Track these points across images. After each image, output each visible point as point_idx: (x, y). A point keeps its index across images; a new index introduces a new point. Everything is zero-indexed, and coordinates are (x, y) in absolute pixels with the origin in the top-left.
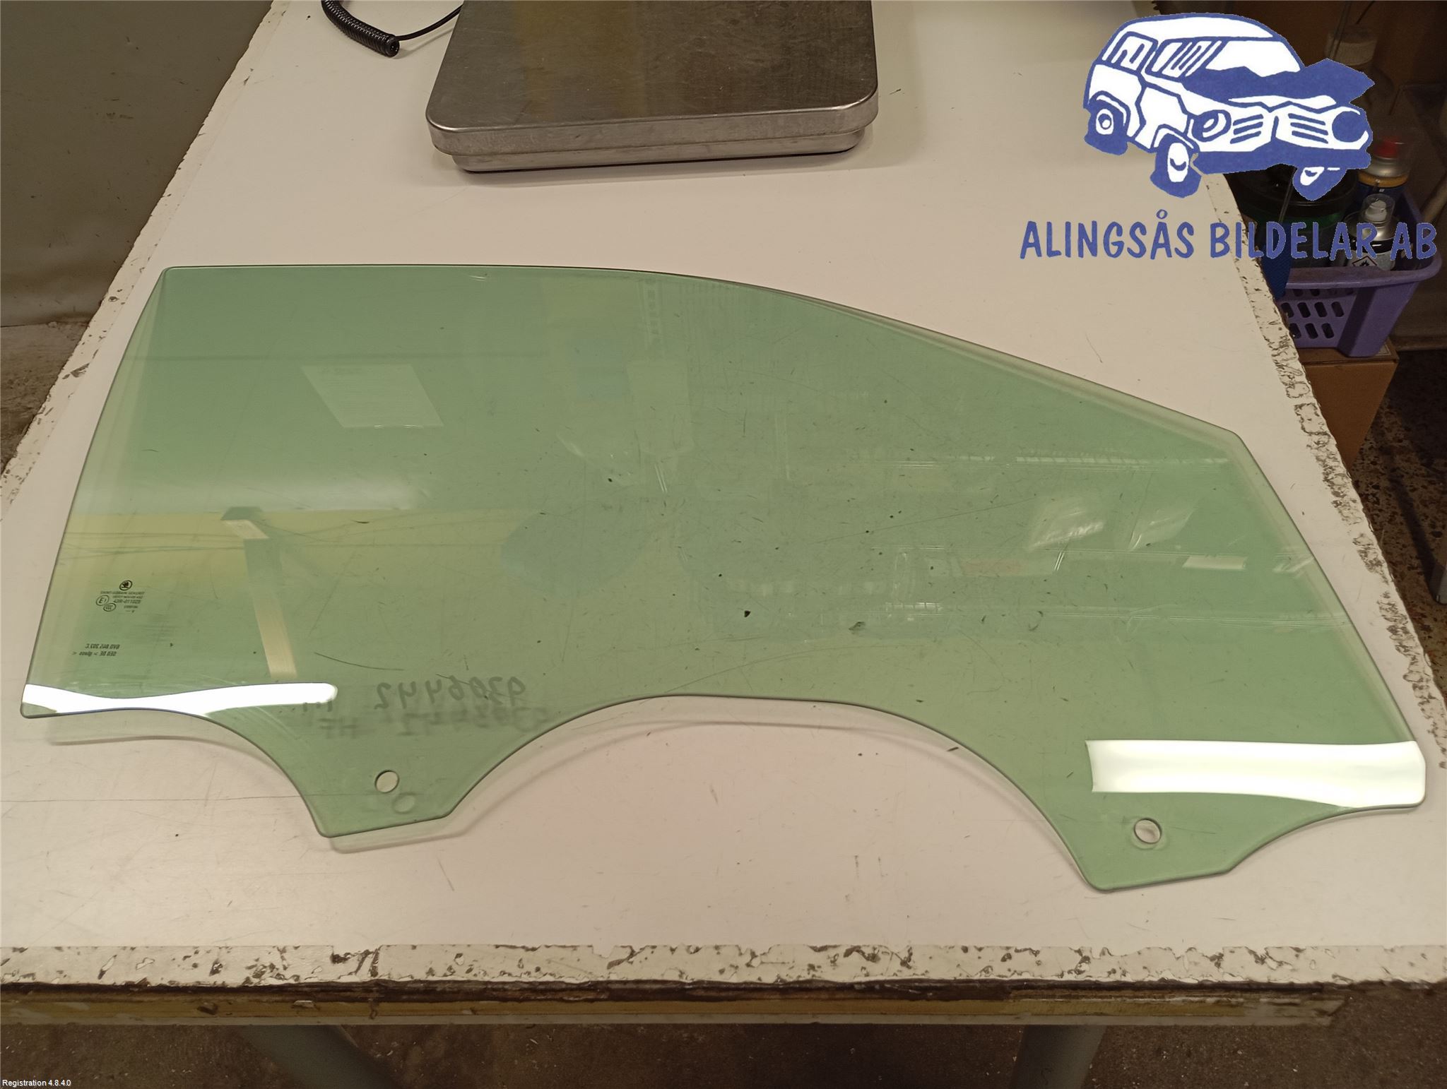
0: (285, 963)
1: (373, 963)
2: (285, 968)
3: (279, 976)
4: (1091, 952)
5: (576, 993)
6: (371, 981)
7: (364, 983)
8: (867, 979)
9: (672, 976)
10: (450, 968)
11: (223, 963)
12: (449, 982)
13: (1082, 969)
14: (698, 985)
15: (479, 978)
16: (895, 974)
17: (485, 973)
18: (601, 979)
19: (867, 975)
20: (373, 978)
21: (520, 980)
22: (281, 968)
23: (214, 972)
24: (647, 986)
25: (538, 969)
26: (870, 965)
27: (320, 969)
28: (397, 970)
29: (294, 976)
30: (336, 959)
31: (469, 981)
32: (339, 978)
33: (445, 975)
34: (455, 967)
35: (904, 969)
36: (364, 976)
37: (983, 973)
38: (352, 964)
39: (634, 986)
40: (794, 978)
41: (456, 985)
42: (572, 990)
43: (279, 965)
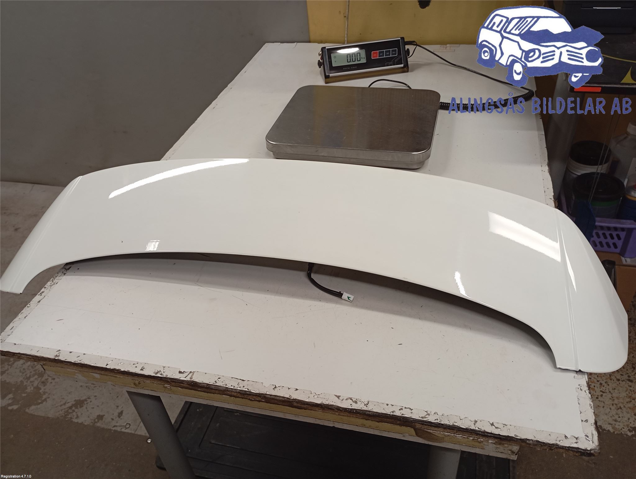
0: (164, 371)
1: (192, 376)
2: (164, 372)
3: (161, 374)
4: (431, 412)
5: (255, 397)
6: (190, 381)
7: (188, 381)
8: (351, 408)
9: (287, 396)
10: (216, 381)
11: (145, 368)
12: (214, 385)
13: (426, 417)
14: (296, 400)
15: (224, 386)
16: (361, 408)
17: (226, 385)
18: (263, 393)
19: (351, 407)
20: (191, 380)
21: (237, 389)
22: (163, 372)
23: (141, 370)
24: (278, 398)
25: (244, 387)
26: (354, 404)
27: (175, 374)
28: (197, 379)
29: (166, 375)
30: (180, 372)
31: (220, 386)
32: (180, 378)
33: (213, 383)
34: (217, 381)
35: (365, 407)
36: (188, 379)
37: (392, 413)
38: (185, 375)
39: (274, 397)
40: (327, 404)
41: (216, 387)
42: (253, 395)
43: (162, 371)
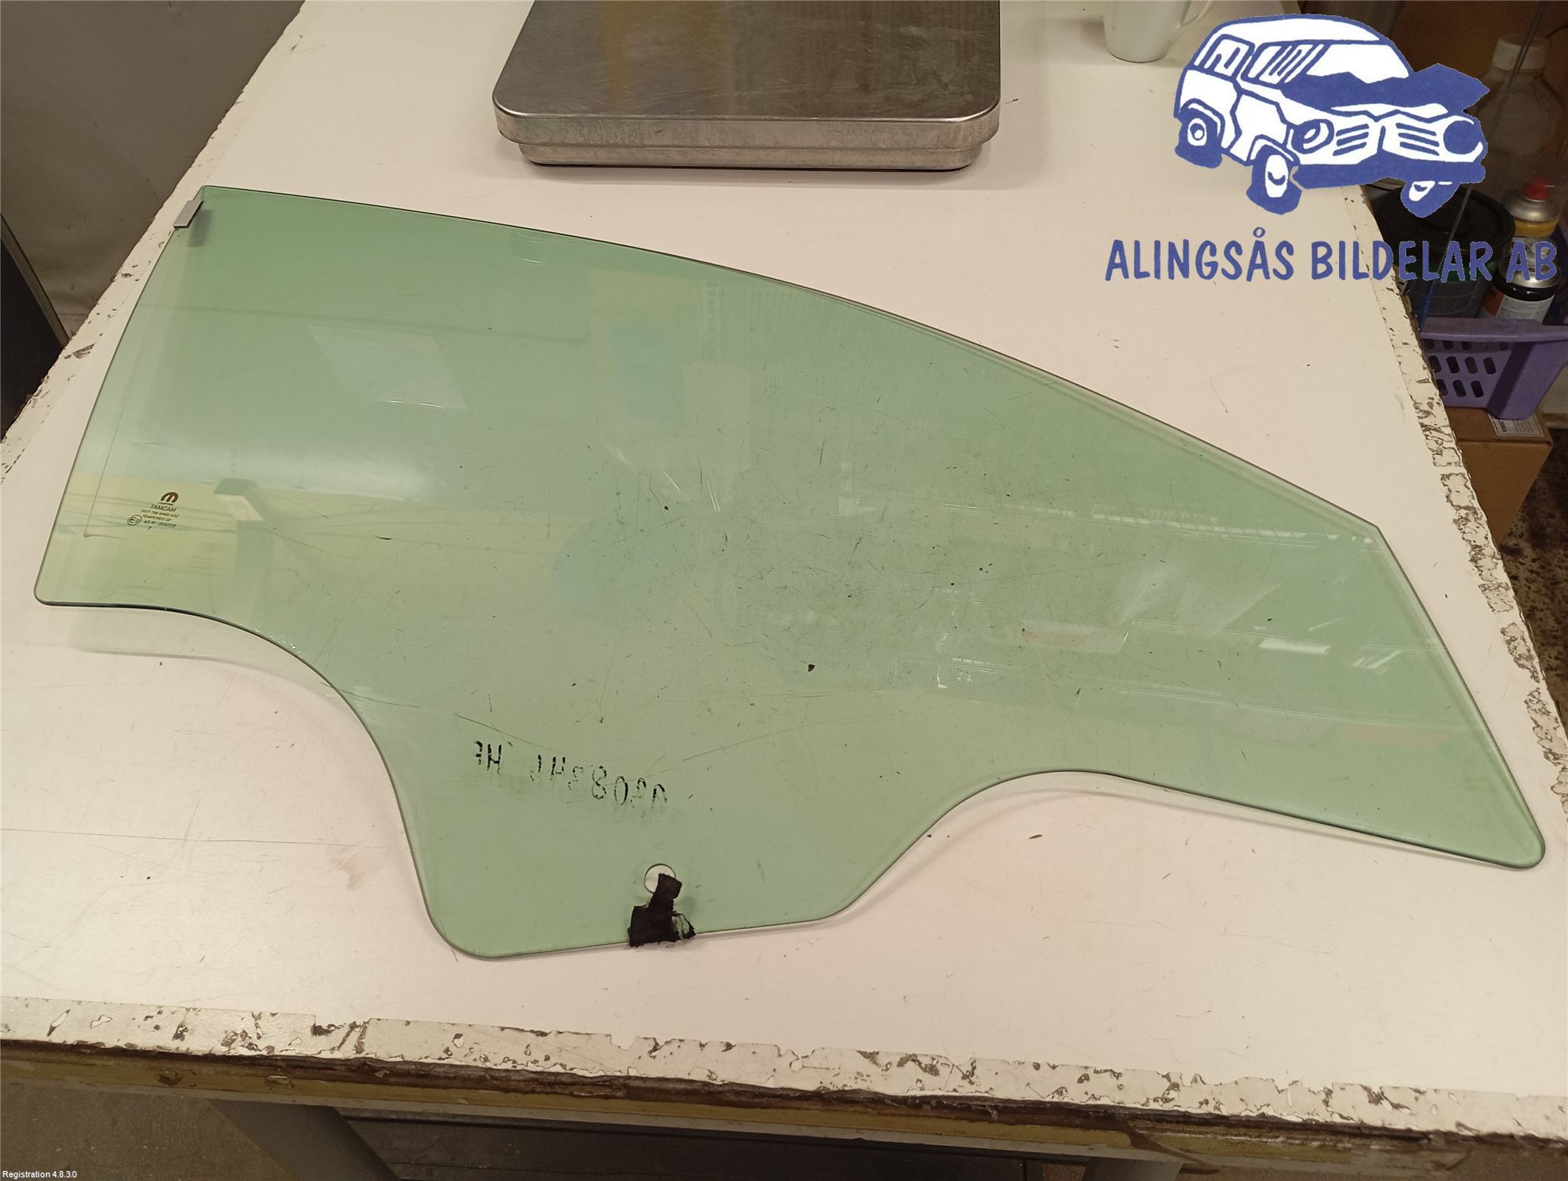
0: (259, 1031)
1: (360, 1037)
2: (259, 1037)
3: (250, 1046)
4: (1181, 1078)
5: (590, 1089)
6: (357, 1058)
7: (348, 1060)
8: (926, 1093)
9: (700, 1075)
10: (447, 1051)
11: (189, 1027)
12: (444, 1065)
13: (1170, 1098)
14: (730, 1087)
15: (480, 1064)
16: (955, 1090)
17: (486, 1060)
18: (618, 1074)
19: (923, 1089)
21: (527, 1068)
22: (255, 1037)
23: (178, 1036)
24: (671, 1085)
25: (547, 1058)
26: (927, 1078)
27: (298, 1041)
29: (268, 1047)
30: (317, 1031)
31: (468, 1066)
32: (320, 1053)
33: (440, 1059)
34: (452, 1049)
35: (966, 1082)
36: (347, 1052)
37: (1056, 1095)
38: (336, 1037)
39: (656, 1084)
40: (839, 1087)
41: (453, 1070)
42: (585, 1084)
43: (253, 1034)
